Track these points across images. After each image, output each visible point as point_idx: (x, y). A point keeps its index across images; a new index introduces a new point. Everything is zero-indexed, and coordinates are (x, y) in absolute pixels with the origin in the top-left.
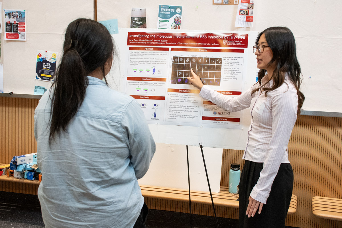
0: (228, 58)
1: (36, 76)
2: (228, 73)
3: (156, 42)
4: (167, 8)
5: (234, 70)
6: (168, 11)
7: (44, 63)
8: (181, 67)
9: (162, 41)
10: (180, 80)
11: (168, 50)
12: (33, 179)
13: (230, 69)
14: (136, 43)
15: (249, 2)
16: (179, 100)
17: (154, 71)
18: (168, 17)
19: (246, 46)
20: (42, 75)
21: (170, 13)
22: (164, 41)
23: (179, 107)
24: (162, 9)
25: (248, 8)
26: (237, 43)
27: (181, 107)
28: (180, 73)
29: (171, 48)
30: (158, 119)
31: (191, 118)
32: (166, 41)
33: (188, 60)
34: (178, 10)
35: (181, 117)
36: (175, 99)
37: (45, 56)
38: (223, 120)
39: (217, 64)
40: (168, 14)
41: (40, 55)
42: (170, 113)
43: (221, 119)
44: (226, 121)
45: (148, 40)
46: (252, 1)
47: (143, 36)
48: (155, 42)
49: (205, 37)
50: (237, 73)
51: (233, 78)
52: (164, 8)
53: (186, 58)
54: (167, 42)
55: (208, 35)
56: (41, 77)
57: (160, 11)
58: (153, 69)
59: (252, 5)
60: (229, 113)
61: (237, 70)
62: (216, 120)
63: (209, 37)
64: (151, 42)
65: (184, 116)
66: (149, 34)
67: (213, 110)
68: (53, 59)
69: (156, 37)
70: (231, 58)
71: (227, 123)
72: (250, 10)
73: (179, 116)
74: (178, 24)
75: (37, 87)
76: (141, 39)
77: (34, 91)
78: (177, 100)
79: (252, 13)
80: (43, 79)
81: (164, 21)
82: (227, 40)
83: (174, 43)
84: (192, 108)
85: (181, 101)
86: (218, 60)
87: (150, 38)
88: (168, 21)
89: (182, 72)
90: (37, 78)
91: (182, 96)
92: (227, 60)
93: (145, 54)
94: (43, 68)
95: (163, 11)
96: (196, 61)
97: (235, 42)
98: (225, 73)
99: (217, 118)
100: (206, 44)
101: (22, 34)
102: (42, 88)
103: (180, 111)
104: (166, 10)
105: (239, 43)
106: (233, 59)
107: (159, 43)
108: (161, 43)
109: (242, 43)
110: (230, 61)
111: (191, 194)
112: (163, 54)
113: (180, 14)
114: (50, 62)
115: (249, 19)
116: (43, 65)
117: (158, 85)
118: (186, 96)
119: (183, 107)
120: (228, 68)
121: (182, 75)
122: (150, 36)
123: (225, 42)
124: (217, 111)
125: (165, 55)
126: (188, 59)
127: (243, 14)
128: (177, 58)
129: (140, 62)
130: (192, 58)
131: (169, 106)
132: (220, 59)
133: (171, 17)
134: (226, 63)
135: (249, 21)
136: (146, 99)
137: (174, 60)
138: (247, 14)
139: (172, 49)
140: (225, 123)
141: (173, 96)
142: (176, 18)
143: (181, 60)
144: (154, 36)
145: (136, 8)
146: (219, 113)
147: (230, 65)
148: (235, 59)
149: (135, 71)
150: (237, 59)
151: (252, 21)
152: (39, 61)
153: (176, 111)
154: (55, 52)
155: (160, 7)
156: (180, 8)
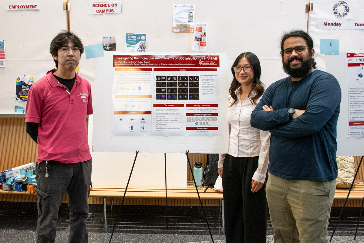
0: (205, 76)
1: (16, 98)
2: (205, 89)
3: (140, 63)
4: (133, 36)
5: (210, 86)
6: (134, 38)
7: (23, 86)
8: (164, 84)
9: (144, 62)
10: (164, 96)
11: (151, 70)
12: (22, 190)
13: (206, 85)
14: (121, 64)
15: (202, 31)
16: (164, 113)
17: (140, 88)
18: (134, 42)
19: (218, 66)
20: (21, 96)
21: (136, 40)
22: (147, 62)
23: (165, 120)
24: (129, 37)
25: (201, 36)
26: (211, 63)
27: (166, 120)
28: (164, 90)
29: (154, 68)
30: (146, 132)
31: (176, 128)
32: (148, 62)
33: (169, 79)
34: (143, 37)
35: (167, 128)
36: (161, 113)
37: (23, 79)
38: (204, 129)
39: (195, 82)
40: (134, 41)
41: (19, 79)
42: (157, 126)
43: (203, 128)
44: (206, 129)
45: (132, 62)
46: (204, 30)
47: (127, 58)
48: (138, 63)
49: (183, 58)
50: (213, 89)
51: (209, 93)
52: (131, 36)
53: (168, 77)
54: (150, 63)
55: (185, 56)
56: (21, 98)
57: (127, 38)
58: (139, 87)
59: (204, 33)
60: (208, 123)
61: (213, 86)
62: (198, 129)
63: (186, 59)
64: (135, 63)
65: (169, 128)
66: (133, 57)
67: (195, 121)
68: (31, 82)
69: (139, 59)
70: (207, 76)
71: (208, 131)
72: (203, 37)
73: (166, 128)
74: (143, 49)
75: (17, 108)
76: (125, 61)
77: (14, 111)
78: (162, 114)
79: (205, 39)
80: (23, 100)
81: (131, 47)
82: (202, 61)
83: (156, 64)
84: (176, 120)
85: (166, 114)
86: (196, 78)
87: (134, 60)
88: (135, 47)
89: (165, 89)
90: (17, 99)
91: (167, 110)
92: (203, 78)
93: (130, 75)
94: (22, 90)
95: (129, 38)
96: (177, 79)
97: (209, 62)
98: (203, 89)
99: (199, 127)
100: (184, 64)
101: (2, 61)
102: (22, 108)
103: (166, 124)
104: (133, 37)
105: (212, 63)
106: (208, 76)
107: (143, 64)
108: (145, 64)
109: (215, 64)
110: (206, 78)
111: (167, 191)
112: (147, 73)
113: (145, 40)
114: (28, 84)
115: (202, 44)
116: (22, 88)
117: (144, 101)
118: (170, 110)
119: (168, 120)
120: (204, 85)
121: (165, 92)
122: (134, 58)
123: (200, 63)
124: (199, 122)
125: (149, 74)
126: (169, 77)
127: (198, 41)
128: (160, 76)
129: (126, 82)
130: (173, 76)
131: (156, 119)
132: (198, 77)
133: (137, 43)
134: (203, 80)
135: (202, 46)
136: (134, 114)
137: (157, 79)
138: (200, 41)
139: (155, 70)
140: (206, 131)
141: (158, 110)
142: (141, 43)
143: (164, 78)
144: (138, 58)
145: (105, 36)
146: (200, 123)
147: (206, 82)
148: (210, 76)
149: (122, 90)
150: (212, 76)
151: (205, 46)
152: (19, 84)
153: (162, 124)
154: (32, 76)
155: (127, 35)
156: (145, 35)
